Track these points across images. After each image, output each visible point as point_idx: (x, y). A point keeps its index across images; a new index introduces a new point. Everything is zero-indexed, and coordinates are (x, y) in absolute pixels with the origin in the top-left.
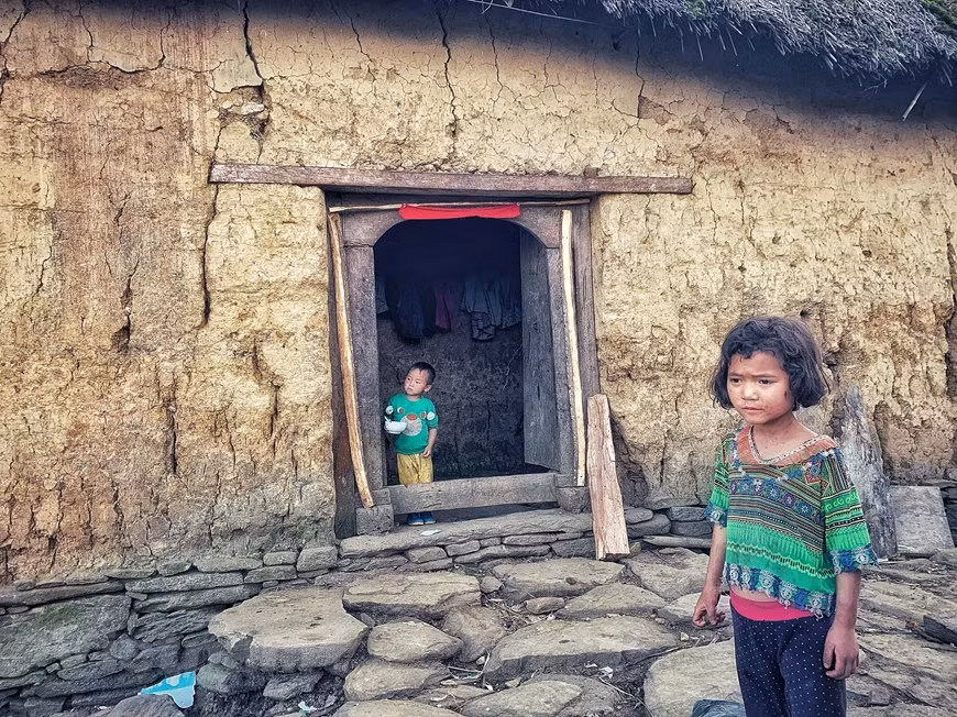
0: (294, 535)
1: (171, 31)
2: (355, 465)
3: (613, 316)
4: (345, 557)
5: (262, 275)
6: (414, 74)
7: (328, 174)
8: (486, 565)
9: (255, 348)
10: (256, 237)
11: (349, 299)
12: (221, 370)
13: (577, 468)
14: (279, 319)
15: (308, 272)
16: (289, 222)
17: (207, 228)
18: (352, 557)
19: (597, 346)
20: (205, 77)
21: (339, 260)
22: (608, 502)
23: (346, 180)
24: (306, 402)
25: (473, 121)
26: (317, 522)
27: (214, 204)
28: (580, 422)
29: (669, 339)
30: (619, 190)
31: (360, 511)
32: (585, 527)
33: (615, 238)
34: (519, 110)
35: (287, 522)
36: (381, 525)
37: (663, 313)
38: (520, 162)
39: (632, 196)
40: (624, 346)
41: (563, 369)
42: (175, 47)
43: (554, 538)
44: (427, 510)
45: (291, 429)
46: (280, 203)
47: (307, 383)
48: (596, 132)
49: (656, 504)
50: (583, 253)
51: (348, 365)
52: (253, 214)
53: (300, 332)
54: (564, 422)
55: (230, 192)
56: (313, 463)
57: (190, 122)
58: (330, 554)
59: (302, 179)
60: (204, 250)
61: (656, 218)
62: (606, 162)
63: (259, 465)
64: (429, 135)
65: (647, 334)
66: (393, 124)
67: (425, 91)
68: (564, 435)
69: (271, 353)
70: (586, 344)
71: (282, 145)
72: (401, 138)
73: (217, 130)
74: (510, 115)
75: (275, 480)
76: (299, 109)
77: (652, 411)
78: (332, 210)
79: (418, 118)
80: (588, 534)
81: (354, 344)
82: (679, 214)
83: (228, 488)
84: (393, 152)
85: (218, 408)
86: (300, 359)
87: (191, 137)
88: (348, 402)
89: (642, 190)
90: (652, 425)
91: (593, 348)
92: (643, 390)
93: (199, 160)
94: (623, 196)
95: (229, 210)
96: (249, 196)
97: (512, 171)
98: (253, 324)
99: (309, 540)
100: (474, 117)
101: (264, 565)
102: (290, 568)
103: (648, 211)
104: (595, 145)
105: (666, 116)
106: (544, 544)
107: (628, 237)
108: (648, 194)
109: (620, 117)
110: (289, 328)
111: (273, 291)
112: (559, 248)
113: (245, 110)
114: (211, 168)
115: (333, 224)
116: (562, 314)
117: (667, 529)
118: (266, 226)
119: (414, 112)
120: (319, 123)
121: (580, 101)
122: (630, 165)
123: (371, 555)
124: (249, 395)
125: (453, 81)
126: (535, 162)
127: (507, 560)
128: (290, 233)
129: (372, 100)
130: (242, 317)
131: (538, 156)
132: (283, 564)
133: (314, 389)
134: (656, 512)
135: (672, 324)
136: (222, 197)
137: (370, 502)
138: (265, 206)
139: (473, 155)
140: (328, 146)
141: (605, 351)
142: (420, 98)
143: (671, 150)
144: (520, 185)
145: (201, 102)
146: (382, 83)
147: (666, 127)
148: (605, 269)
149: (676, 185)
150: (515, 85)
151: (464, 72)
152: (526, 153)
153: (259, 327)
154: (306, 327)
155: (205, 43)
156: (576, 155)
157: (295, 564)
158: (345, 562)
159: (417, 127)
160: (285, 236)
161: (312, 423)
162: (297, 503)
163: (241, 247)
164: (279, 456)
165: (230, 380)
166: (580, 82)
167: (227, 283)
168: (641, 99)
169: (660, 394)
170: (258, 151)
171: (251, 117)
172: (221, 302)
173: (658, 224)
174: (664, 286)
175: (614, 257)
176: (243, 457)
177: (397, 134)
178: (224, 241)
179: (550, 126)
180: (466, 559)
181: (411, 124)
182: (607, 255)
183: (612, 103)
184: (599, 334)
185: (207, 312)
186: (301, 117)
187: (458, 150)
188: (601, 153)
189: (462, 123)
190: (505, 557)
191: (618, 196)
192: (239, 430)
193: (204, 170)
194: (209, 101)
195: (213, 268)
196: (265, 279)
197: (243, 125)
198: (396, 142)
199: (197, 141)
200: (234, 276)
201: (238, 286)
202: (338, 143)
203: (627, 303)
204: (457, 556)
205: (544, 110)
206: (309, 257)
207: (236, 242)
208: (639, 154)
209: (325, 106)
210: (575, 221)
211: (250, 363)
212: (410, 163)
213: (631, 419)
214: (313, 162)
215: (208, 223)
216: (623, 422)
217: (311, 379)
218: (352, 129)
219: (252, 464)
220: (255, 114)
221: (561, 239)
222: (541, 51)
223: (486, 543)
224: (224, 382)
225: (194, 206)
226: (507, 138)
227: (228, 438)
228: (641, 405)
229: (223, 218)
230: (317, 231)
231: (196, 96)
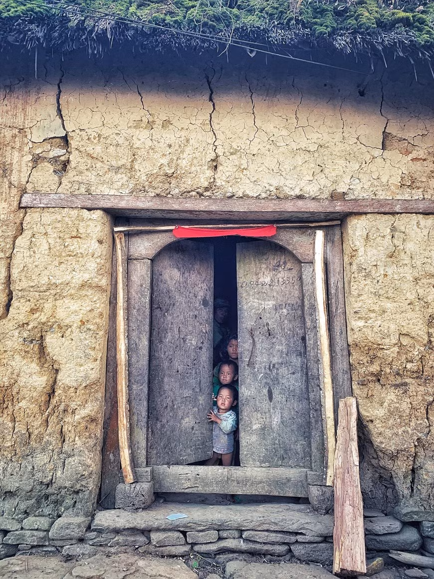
0: (56, 502)
1: (6, 102)
2: (120, 444)
3: (361, 323)
4: (95, 530)
5: (51, 278)
6: (185, 123)
7: (109, 199)
8: (222, 558)
9: (42, 336)
10: (50, 249)
11: (128, 300)
12: (12, 353)
13: (327, 468)
14: (61, 314)
15: (86, 276)
16: (76, 237)
17: (14, 241)
18: (100, 531)
19: (349, 351)
20: (25, 132)
21: (120, 269)
22: (348, 509)
23: (123, 204)
24: (75, 384)
25: (231, 157)
26: (77, 492)
27: (22, 224)
28: (330, 423)
29: (418, 347)
30: (365, 210)
31: (120, 486)
32: (325, 532)
33: (361, 251)
34: (272, 147)
35: (50, 490)
36: (136, 502)
37: (411, 322)
38: (272, 188)
39: (378, 216)
40: (373, 351)
41: (315, 371)
42: (7, 112)
43: (293, 539)
44: (186, 491)
45: (62, 408)
46: (70, 223)
47: (78, 368)
48: (342, 162)
49: (405, 515)
50: (335, 267)
51: (122, 356)
52: (49, 231)
53: (75, 325)
54: (316, 421)
55: (33, 215)
56: (77, 438)
57: (11, 164)
58: (79, 526)
59: (89, 204)
60: (10, 258)
61: (402, 235)
62: (351, 187)
63: (32, 436)
64: (193, 169)
65: (394, 341)
66: (164, 161)
67: (193, 136)
68: (315, 434)
69: (52, 341)
70: (338, 349)
71: (76, 178)
72: (170, 172)
73: (30, 169)
74: (263, 150)
75: (43, 450)
76: (91, 152)
77: (400, 417)
78: (116, 229)
79: (185, 155)
80: (327, 539)
81: (128, 337)
82: (425, 232)
83: (5, 453)
84: (163, 182)
85: (6, 384)
86: (74, 348)
87: (10, 175)
88: (119, 388)
89: (387, 210)
90: (400, 431)
91: (345, 353)
92: (391, 396)
93: (14, 191)
94: (369, 216)
95: (31, 228)
96: (47, 217)
97: (264, 195)
98: (41, 317)
99: (67, 509)
100: (232, 154)
101: (22, 529)
102: (42, 534)
103: (393, 229)
104: (341, 173)
105: (410, 148)
106: (284, 543)
107: (375, 251)
108: (393, 214)
109: (364, 149)
110: (67, 322)
111: (58, 291)
112: (312, 263)
113: (52, 154)
114: (21, 197)
115: (118, 241)
116: (315, 321)
117: (416, 546)
118: (58, 240)
119: (182, 152)
120: (105, 162)
121: (326, 137)
122: (375, 189)
123: (117, 531)
124: (31, 375)
125: (215, 127)
126: (285, 188)
127: (242, 557)
128: (76, 245)
129: (149, 143)
130: (33, 311)
131: (287, 183)
132: (37, 530)
133: (82, 374)
134: (405, 524)
135: (421, 333)
136: (27, 218)
137: (130, 478)
138: (59, 225)
139: (230, 184)
140: (111, 179)
141: (355, 356)
142: (188, 141)
143: (415, 176)
144: (271, 207)
145: (20, 150)
146: (157, 132)
147: (410, 156)
148: (353, 280)
149: (422, 206)
150: (270, 127)
151: (226, 120)
152: (275, 182)
153: (44, 320)
154: (81, 321)
155: (29, 109)
156: (323, 181)
157: (48, 531)
158: (93, 535)
159: (183, 163)
160: (72, 248)
161: (78, 403)
162: (59, 473)
163: (37, 256)
164: (49, 430)
165: (18, 362)
166: (328, 123)
167: (24, 284)
168: (386, 135)
169: (409, 401)
170: (57, 185)
171: (55, 159)
172: (19, 298)
173: (404, 240)
174: (411, 296)
175: (361, 269)
176: (21, 428)
177: (167, 168)
178: (25, 251)
179: (299, 160)
180: (204, 548)
181: (179, 161)
182: (354, 267)
183: (358, 139)
184: (350, 340)
185: (8, 306)
186: (93, 158)
187: (217, 180)
188: (347, 180)
189: (221, 159)
190: (241, 552)
191: (364, 216)
192: (20, 404)
193: (17, 198)
194: (26, 149)
195: (15, 272)
196: (54, 281)
197: (49, 165)
198: (166, 175)
199: (14, 178)
200: (29, 278)
201: (32, 287)
202: (119, 176)
203: (373, 311)
204: (196, 544)
205: (294, 146)
206: (88, 265)
207: (34, 252)
208: (384, 180)
209: (112, 149)
210: (328, 239)
211: (36, 348)
212: (177, 191)
213: (378, 423)
214: (98, 192)
215: (16, 238)
216: (371, 426)
217: (81, 365)
218: (131, 165)
219: (27, 435)
220: (59, 157)
221: (314, 254)
222: (293, 100)
223: (224, 534)
224: (13, 363)
225: (7, 225)
226: (261, 169)
227: (11, 410)
228: (389, 411)
229: (27, 234)
230: (97, 244)
231: (18, 145)
